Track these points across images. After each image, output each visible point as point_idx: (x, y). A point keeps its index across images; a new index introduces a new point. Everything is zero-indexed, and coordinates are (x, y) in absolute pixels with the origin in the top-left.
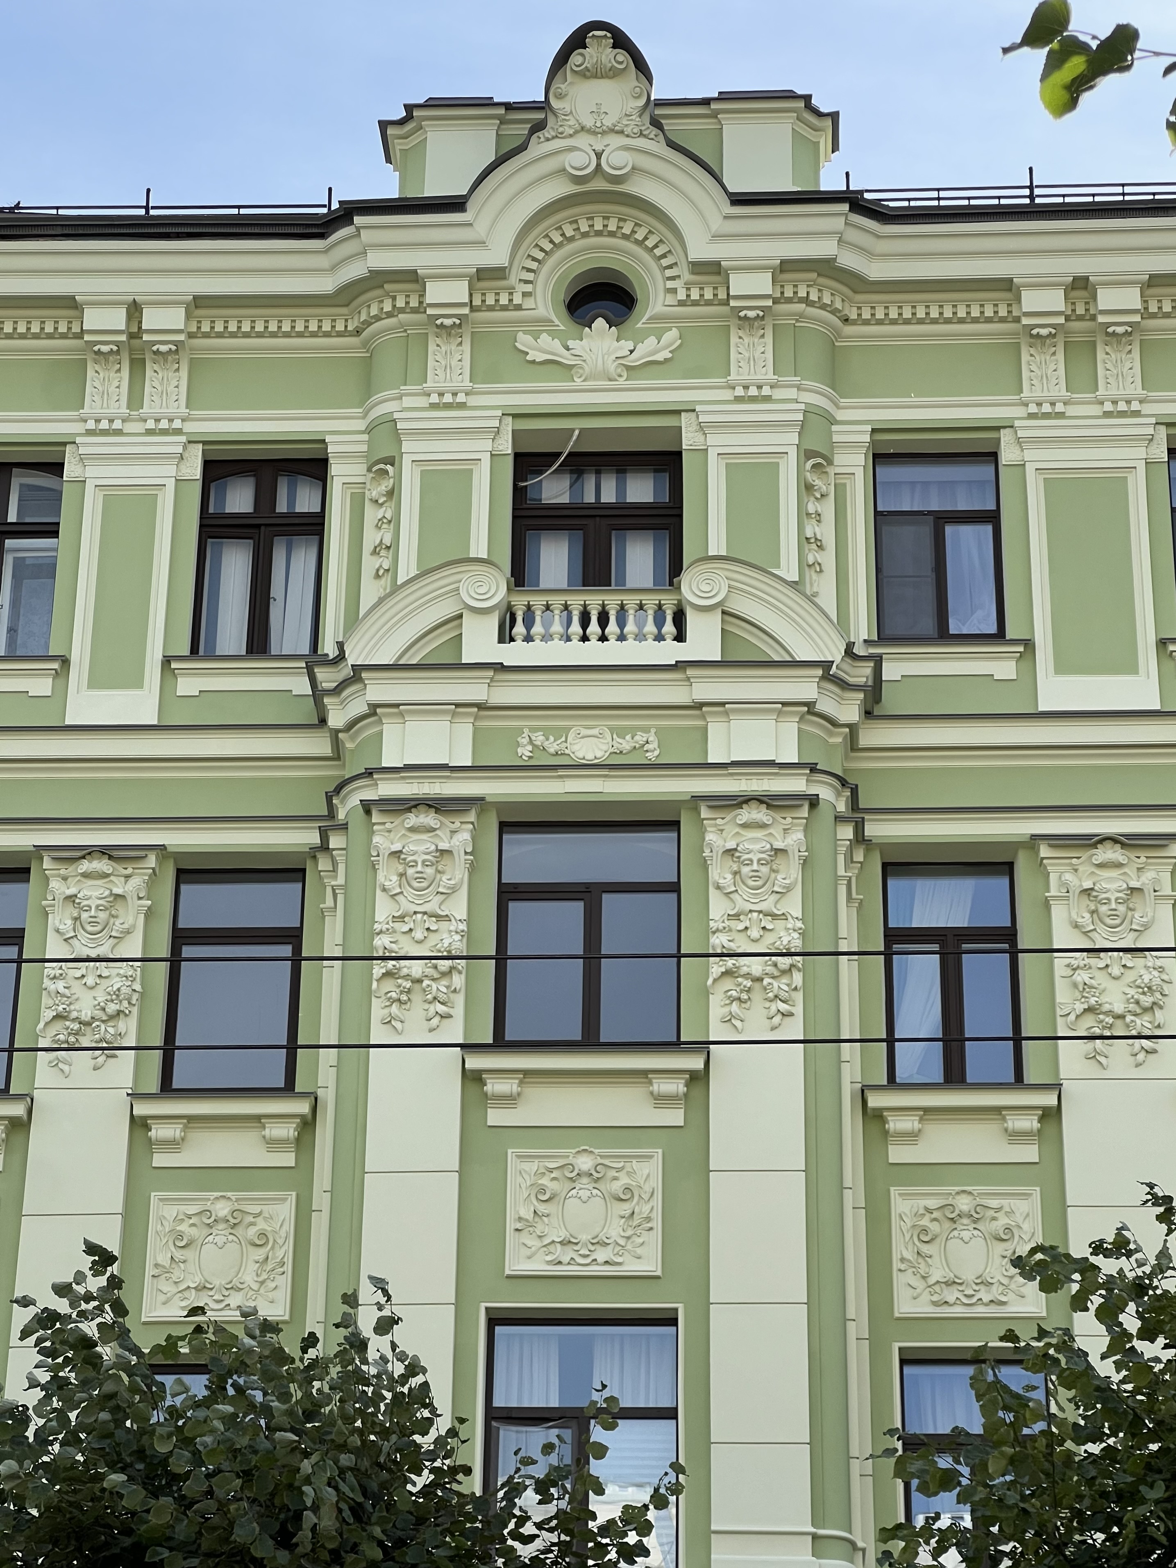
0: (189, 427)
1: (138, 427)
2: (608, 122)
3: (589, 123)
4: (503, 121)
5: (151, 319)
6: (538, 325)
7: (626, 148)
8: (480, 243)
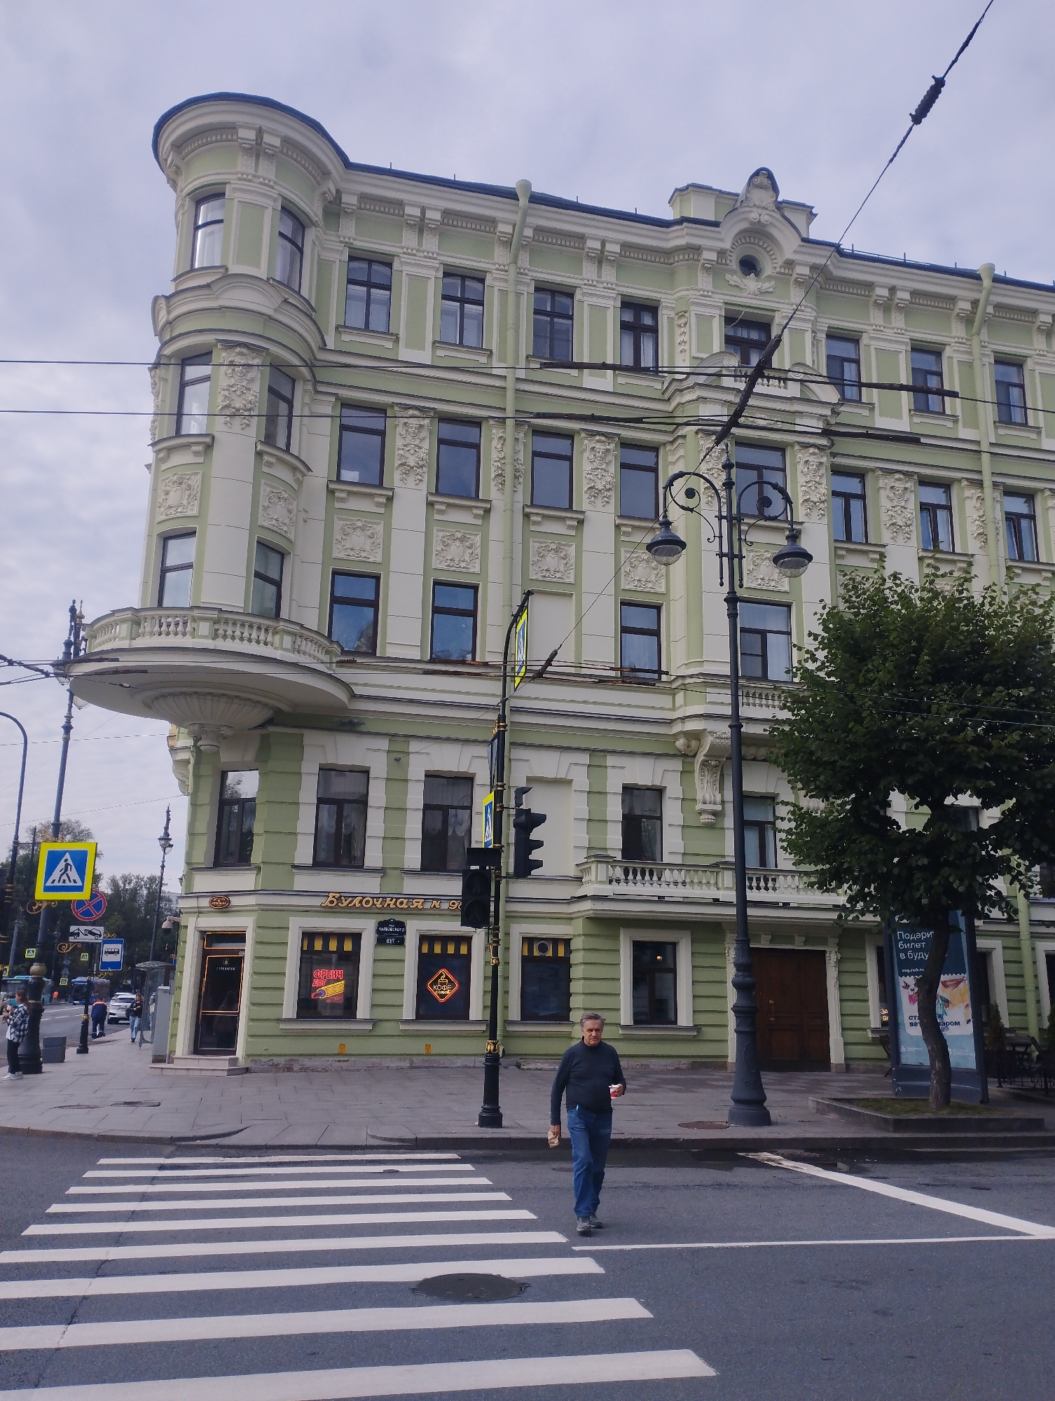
0: (617, 288)
1: (602, 286)
2: (764, 205)
3: (758, 203)
4: (718, 197)
5: (609, 247)
6: (733, 272)
7: (770, 215)
8: (722, 240)
